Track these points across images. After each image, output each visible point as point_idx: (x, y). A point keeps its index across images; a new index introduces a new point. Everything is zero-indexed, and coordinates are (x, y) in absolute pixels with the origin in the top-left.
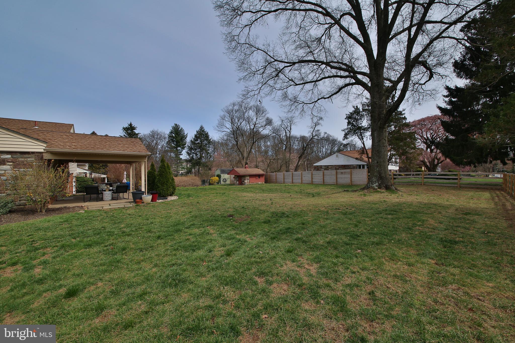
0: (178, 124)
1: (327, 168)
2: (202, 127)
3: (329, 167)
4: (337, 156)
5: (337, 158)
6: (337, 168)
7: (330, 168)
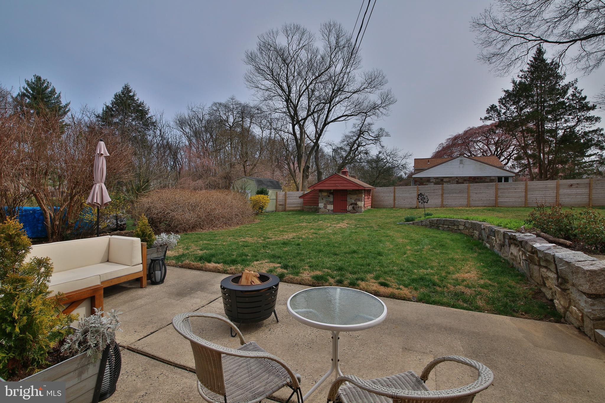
0: (43, 78)
1: (440, 181)
2: (127, 90)
3: (445, 180)
4: (461, 162)
5: (461, 166)
6: (460, 181)
7: (445, 182)
